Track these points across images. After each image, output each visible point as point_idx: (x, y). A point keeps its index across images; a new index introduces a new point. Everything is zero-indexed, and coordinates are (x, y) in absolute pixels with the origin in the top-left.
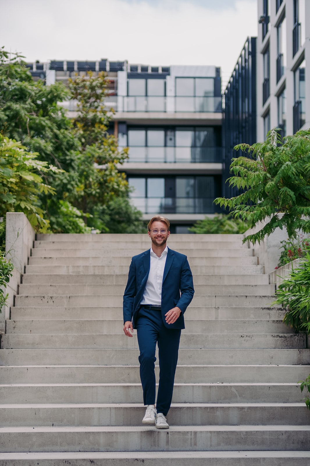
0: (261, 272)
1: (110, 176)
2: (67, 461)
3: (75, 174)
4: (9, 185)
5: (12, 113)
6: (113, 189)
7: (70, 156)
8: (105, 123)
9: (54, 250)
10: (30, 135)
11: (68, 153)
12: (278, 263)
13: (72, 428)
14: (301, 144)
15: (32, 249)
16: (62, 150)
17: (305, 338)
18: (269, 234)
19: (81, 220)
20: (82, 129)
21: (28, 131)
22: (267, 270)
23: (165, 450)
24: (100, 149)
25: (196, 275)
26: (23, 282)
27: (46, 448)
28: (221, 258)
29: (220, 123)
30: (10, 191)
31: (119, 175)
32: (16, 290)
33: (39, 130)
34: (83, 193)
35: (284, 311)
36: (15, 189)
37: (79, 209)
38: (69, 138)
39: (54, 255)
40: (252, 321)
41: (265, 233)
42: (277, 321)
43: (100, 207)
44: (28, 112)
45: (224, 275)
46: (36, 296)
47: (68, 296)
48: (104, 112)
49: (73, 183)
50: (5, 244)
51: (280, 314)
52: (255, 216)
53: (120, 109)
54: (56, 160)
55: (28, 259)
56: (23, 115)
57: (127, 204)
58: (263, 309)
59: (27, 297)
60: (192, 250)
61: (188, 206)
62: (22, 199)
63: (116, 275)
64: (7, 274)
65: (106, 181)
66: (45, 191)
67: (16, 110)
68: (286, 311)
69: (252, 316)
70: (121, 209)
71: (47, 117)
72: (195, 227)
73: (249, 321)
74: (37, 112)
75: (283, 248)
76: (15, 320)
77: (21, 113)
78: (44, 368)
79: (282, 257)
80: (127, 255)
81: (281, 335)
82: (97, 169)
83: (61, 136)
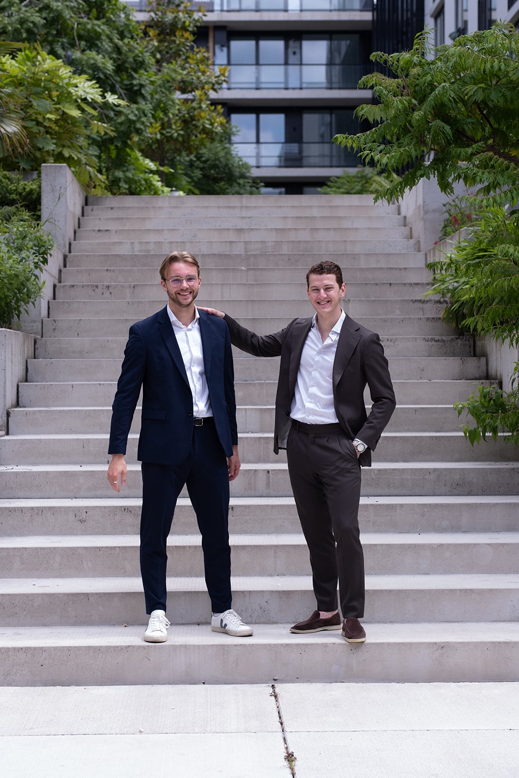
0: (415, 249)
1: (199, 110)
2: (126, 508)
3: (146, 106)
4: (46, 124)
5: (51, 15)
6: (204, 130)
7: (139, 80)
8: (190, 29)
9: (113, 219)
10: (80, 48)
11: (136, 75)
12: (439, 236)
13: (134, 466)
14: (460, 57)
15: (81, 218)
16: (126, 70)
17: (472, 343)
18: (411, 188)
19: (157, 177)
20: (156, 39)
21: (77, 43)
22: (422, 245)
23: (264, 495)
24: (184, 69)
25: (319, 254)
26: (67, 265)
27: (98, 493)
28: (356, 229)
29: (369, 27)
30: (47, 132)
31: (213, 108)
32: (57, 277)
33: (92, 41)
34: (159, 136)
35: (445, 304)
36: (54, 130)
37: (152, 160)
38: (137, 52)
39: (112, 226)
40: (397, 319)
41: (406, 186)
42: (433, 318)
43: (185, 158)
44: (75, 14)
45: (360, 254)
46: (86, 286)
47: (132, 284)
48: (189, 13)
49: (144, 119)
50: (40, 210)
51: (439, 309)
52: (393, 160)
53: (217, 7)
54: (117, 86)
55: (75, 232)
56: (68, 17)
57: (228, 153)
58: (413, 302)
59: (73, 286)
60: (315, 217)
61: (322, 156)
62: (66, 144)
63: (203, 255)
64: (44, 253)
65: (192, 118)
66: (100, 132)
67: (57, 11)
68: (447, 303)
69: (398, 312)
70: (218, 159)
71: (104, 20)
72: (329, 187)
73: (392, 319)
74: (88, 13)
75: (447, 214)
76: (55, 319)
77: (64, 15)
78: (96, 384)
79: (445, 226)
80: (220, 226)
81: (437, 338)
82: (179, 99)
83: (125, 49)
